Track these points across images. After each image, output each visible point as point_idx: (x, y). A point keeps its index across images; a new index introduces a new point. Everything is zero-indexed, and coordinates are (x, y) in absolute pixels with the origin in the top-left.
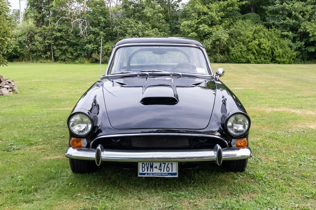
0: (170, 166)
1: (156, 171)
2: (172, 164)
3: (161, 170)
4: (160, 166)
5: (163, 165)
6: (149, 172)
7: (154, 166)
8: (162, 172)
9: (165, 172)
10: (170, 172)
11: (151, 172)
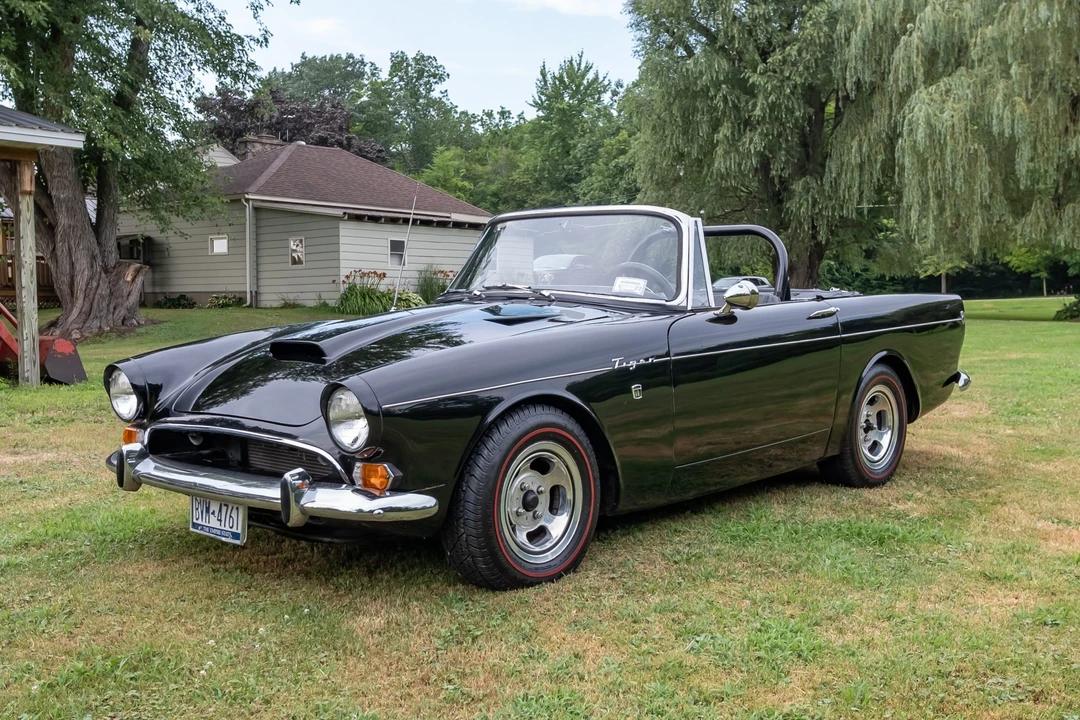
0: (234, 515)
1: (214, 522)
2: (237, 509)
3: (220, 520)
4: (220, 511)
5: (224, 509)
6: (203, 523)
7: (211, 511)
8: (222, 528)
9: (227, 528)
10: (234, 530)
11: (207, 524)
